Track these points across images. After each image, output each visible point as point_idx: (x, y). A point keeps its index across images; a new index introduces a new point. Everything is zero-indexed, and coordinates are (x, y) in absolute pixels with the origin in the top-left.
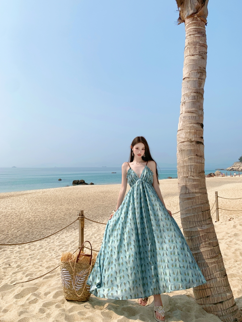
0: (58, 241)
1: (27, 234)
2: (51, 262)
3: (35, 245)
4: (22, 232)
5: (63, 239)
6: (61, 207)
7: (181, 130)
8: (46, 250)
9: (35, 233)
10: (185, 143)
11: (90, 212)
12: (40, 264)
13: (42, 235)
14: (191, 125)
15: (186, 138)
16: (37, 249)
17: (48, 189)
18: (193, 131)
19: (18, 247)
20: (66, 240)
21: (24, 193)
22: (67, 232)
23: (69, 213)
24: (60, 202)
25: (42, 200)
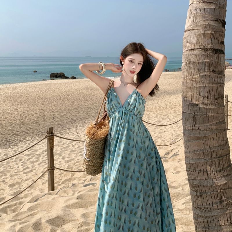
2: (16, 177)
6: (34, 107)
12: (3, 180)
13: (8, 142)
17: (20, 84)
20: (37, 149)
23: (43, 115)
24: (33, 102)
25: (12, 99)
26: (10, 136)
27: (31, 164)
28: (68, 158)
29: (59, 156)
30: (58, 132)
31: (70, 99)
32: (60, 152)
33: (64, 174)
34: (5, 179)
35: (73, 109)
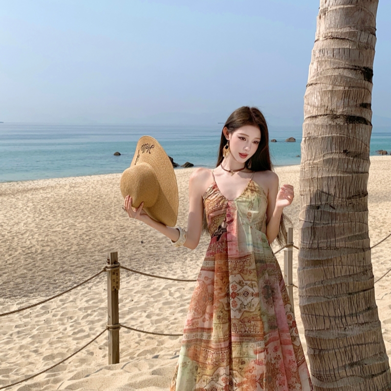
0: (85, 299)
1: (20, 280)
2: (60, 345)
4: (11, 277)
5: (97, 294)
6: (107, 222)
8: (55, 318)
9: (39, 280)
12: (35, 349)
13: (52, 284)
15: (321, 106)
16: (35, 314)
21: (30, 187)
23: (123, 236)
24: (106, 212)
25: (66, 206)
26: (56, 273)
27: (88, 324)
28: (158, 315)
29: (141, 311)
30: (147, 268)
32: (146, 303)
33: (145, 342)
34: (39, 349)
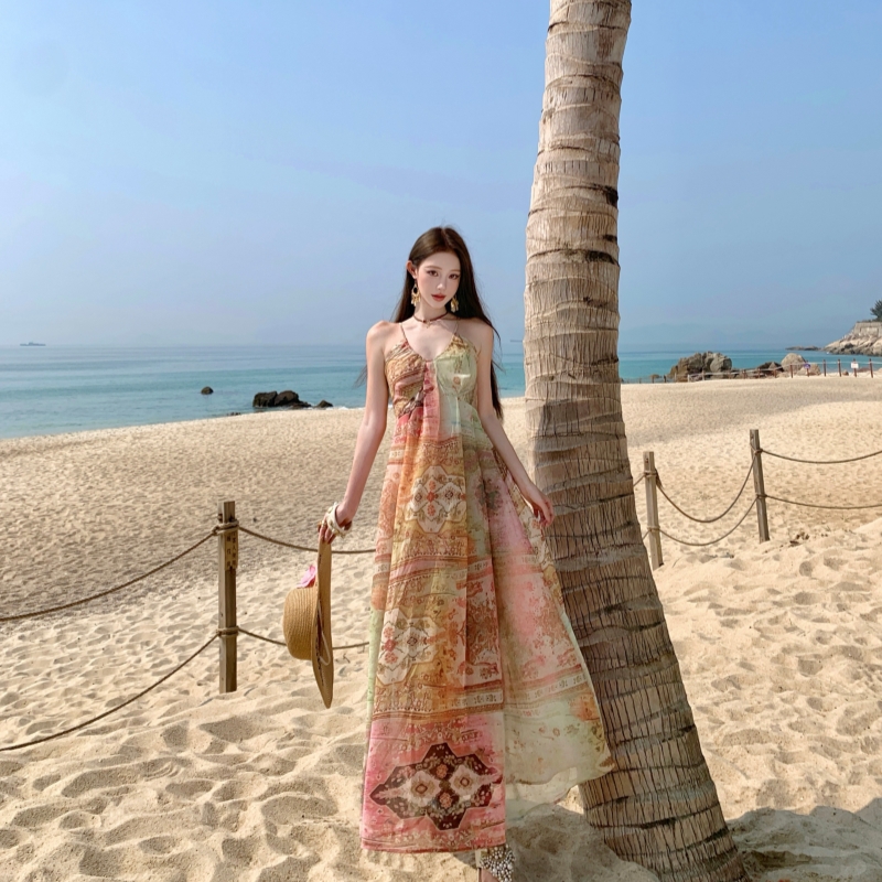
0: (168, 614)
1: (57, 589)
2: (132, 684)
3: (84, 629)
4: (42, 585)
5: (188, 605)
6: (196, 490)
7: (536, 211)
8: (120, 645)
9: (89, 588)
10: (549, 259)
11: (302, 509)
12: (91, 692)
14: (570, 193)
15: (551, 239)
16: (86, 641)
17: (156, 427)
18: (578, 214)
19: (20, 634)
20: (199, 611)
21: (66, 441)
22: (207, 584)
24: (194, 474)
25: (128, 467)
26: (117, 575)
31: (308, 464)
34: (98, 692)
35: (315, 492)
